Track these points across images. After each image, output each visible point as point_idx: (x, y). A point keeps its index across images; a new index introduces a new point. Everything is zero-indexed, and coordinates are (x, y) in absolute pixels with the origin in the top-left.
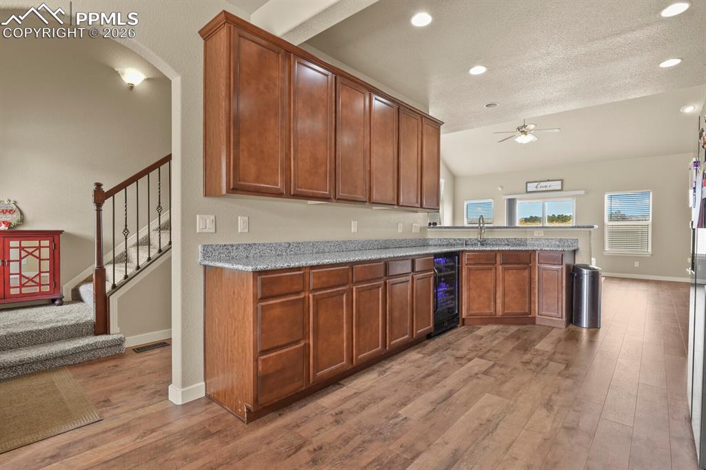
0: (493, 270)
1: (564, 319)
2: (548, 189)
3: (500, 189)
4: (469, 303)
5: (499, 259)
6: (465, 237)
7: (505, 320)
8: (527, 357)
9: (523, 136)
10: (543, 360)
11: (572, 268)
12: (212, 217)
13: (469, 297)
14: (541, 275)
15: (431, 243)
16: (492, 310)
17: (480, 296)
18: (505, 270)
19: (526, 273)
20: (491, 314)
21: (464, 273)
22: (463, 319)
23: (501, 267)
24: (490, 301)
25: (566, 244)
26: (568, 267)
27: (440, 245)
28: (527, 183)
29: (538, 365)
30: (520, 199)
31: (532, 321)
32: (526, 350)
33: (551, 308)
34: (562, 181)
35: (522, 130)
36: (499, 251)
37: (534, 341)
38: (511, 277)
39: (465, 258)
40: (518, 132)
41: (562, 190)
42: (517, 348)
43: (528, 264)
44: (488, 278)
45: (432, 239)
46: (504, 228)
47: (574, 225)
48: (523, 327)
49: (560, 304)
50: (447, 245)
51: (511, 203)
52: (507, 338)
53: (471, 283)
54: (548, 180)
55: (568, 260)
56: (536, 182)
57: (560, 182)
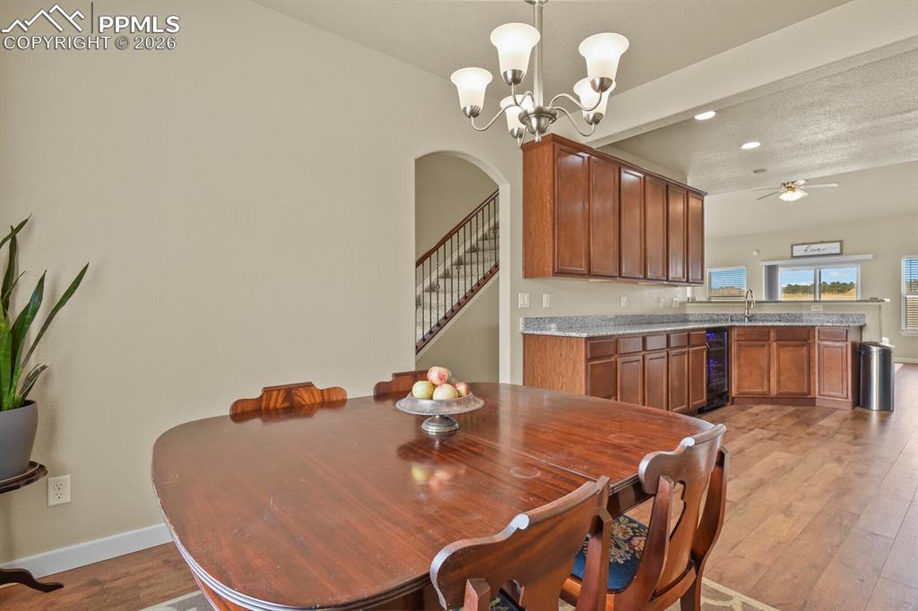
0: (766, 348)
1: (850, 399)
2: (822, 252)
3: (755, 253)
4: (739, 380)
5: (772, 335)
6: (731, 312)
7: (781, 400)
8: (811, 430)
9: (790, 193)
10: (828, 433)
11: (858, 346)
12: (528, 295)
13: (739, 374)
14: (821, 352)
15: (690, 318)
16: (766, 389)
17: (751, 374)
18: (779, 347)
19: (804, 350)
20: (764, 393)
21: (733, 350)
22: (733, 398)
23: (775, 344)
24: (762, 378)
25: (851, 320)
26: (854, 345)
27: (701, 321)
28: (792, 246)
29: (824, 436)
30: (783, 266)
31: (812, 402)
32: (809, 425)
33: (834, 389)
34: (841, 242)
35: (790, 187)
36: (772, 326)
37: (817, 419)
38: (787, 355)
39: (734, 335)
40: (784, 188)
41: (841, 254)
42: (800, 423)
43: (806, 341)
44: (760, 355)
45: (692, 314)
46: (763, 302)
47: (859, 298)
48: (801, 408)
49: (845, 383)
50: (709, 321)
51: (771, 272)
52: (786, 416)
53: (742, 360)
54: (822, 242)
55: (853, 337)
56: (804, 244)
57: (839, 244)
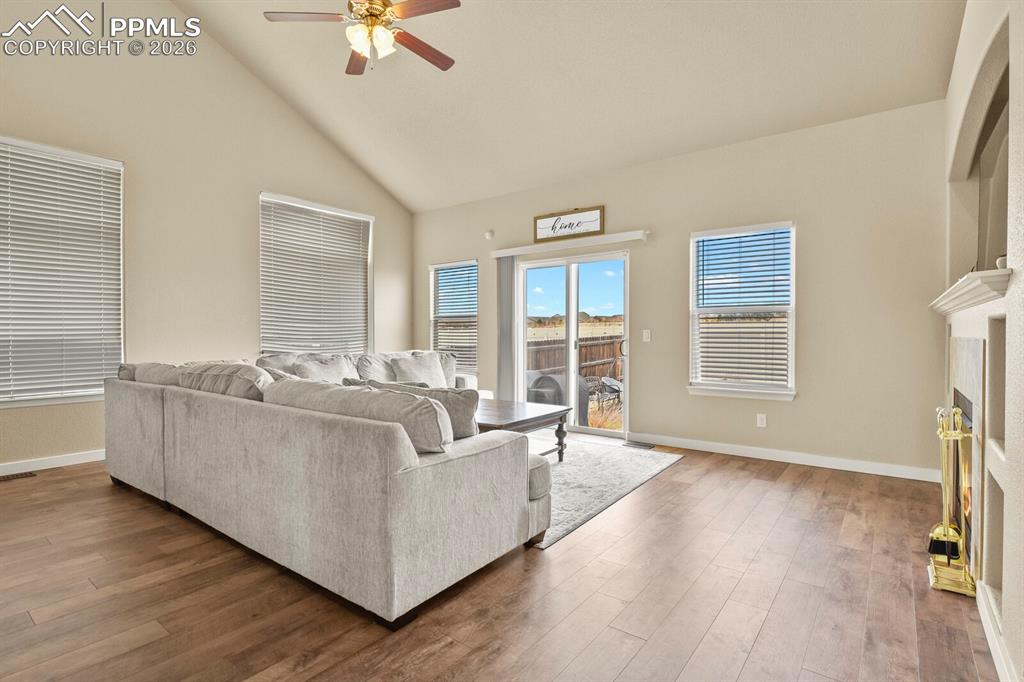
2: (577, 230)
3: (488, 236)
28: (535, 220)
30: (525, 258)
34: (602, 209)
41: (602, 232)
54: (577, 211)
56: (552, 215)
57: (597, 213)
